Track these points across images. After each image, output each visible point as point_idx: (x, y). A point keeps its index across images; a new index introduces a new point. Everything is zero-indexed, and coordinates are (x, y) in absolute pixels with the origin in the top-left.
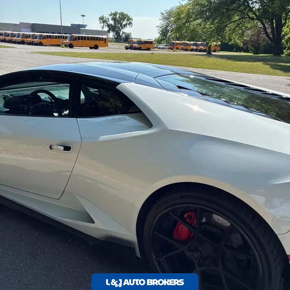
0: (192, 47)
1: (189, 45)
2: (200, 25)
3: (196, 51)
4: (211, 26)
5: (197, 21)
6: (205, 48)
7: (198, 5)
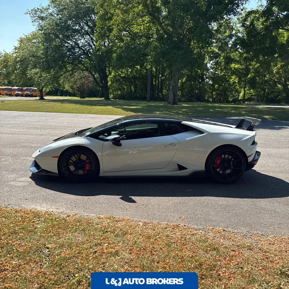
0: (17, 92)
1: (13, 90)
2: (37, 74)
3: (22, 97)
4: (48, 75)
5: (34, 71)
6: (31, 94)
7: (33, 56)
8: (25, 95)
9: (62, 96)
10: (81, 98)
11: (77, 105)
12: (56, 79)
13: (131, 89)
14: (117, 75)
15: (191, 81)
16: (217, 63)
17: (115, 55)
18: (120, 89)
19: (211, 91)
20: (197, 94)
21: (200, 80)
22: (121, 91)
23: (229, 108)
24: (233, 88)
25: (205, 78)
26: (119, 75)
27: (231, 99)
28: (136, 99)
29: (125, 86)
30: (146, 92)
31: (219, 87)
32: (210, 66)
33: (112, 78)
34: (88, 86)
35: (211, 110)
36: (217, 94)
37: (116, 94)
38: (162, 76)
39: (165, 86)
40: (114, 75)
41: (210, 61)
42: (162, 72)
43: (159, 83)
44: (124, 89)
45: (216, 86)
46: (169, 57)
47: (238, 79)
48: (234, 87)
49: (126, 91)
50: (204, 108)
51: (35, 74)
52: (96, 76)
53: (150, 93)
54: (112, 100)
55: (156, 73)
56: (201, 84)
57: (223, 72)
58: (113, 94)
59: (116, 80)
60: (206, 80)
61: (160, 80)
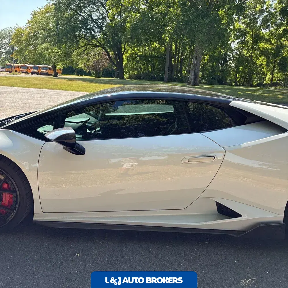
0: (33, 70)
1: (29, 68)
2: (47, 49)
3: (37, 75)
4: (59, 50)
5: (44, 45)
6: (47, 72)
7: (43, 29)
8: (40, 73)
9: (78, 75)
10: (96, 77)
11: (85, 82)
12: (68, 55)
13: (148, 69)
14: (133, 53)
15: (213, 63)
16: (243, 42)
17: (128, 24)
18: (136, 69)
19: (235, 73)
20: (219, 76)
21: (223, 62)
22: (137, 70)
23: (260, 91)
24: (259, 71)
25: (228, 60)
26: (136, 54)
27: (256, 83)
28: (153, 80)
29: (142, 66)
30: (164, 72)
31: (244, 69)
32: (234, 47)
33: (128, 56)
34: (103, 65)
35: (239, 93)
36: (241, 76)
37: (132, 74)
38: (182, 55)
39: (185, 67)
40: (130, 53)
41: (236, 40)
42: (182, 51)
43: (179, 63)
44: (141, 69)
45: (241, 68)
46: (192, 27)
47: (266, 60)
48: (261, 70)
49: (143, 71)
50: (230, 90)
51: (45, 49)
52: (111, 53)
53: (168, 73)
54: (127, 79)
55: (176, 52)
56: (224, 66)
57: (250, 53)
58: (128, 74)
59: (133, 59)
60: (229, 62)
61: (179, 60)
